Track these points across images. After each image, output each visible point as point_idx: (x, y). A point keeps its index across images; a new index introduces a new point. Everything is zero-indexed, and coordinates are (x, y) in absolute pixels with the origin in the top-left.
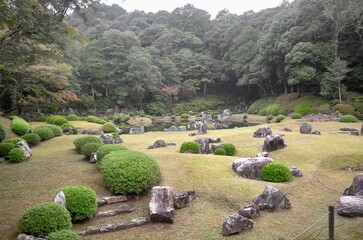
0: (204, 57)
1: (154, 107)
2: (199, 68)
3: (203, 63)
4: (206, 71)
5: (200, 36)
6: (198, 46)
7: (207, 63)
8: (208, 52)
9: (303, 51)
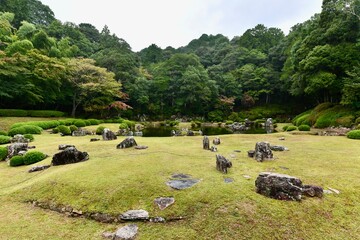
0: (264, 70)
1: (213, 114)
2: (258, 80)
3: (263, 76)
4: (265, 83)
5: (266, 52)
6: (262, 61)
7: (266, 75)
8: (270, 65)
9: (318, 55)
